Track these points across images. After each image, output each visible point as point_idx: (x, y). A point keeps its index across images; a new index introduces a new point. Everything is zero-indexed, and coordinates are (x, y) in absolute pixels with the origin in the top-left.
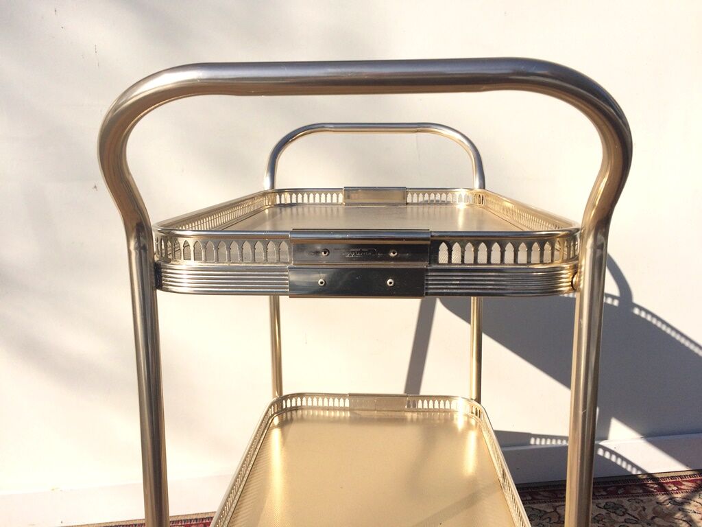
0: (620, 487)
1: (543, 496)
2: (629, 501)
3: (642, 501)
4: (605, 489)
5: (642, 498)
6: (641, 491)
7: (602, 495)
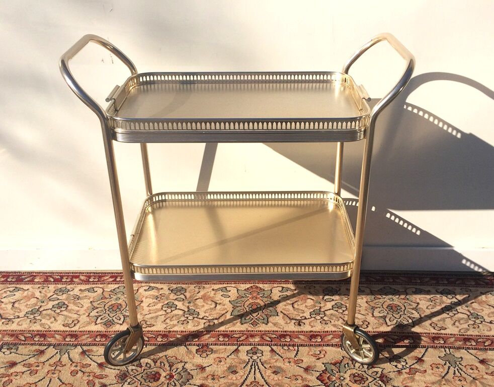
0: (458, 279)
1: (402, 280)
2: (461, 289)
3: (471, 290)
4: (447, 280)
5: (470, 288)
6: (474, 283)
7: (444, 283)
